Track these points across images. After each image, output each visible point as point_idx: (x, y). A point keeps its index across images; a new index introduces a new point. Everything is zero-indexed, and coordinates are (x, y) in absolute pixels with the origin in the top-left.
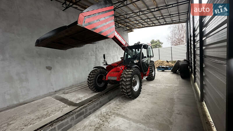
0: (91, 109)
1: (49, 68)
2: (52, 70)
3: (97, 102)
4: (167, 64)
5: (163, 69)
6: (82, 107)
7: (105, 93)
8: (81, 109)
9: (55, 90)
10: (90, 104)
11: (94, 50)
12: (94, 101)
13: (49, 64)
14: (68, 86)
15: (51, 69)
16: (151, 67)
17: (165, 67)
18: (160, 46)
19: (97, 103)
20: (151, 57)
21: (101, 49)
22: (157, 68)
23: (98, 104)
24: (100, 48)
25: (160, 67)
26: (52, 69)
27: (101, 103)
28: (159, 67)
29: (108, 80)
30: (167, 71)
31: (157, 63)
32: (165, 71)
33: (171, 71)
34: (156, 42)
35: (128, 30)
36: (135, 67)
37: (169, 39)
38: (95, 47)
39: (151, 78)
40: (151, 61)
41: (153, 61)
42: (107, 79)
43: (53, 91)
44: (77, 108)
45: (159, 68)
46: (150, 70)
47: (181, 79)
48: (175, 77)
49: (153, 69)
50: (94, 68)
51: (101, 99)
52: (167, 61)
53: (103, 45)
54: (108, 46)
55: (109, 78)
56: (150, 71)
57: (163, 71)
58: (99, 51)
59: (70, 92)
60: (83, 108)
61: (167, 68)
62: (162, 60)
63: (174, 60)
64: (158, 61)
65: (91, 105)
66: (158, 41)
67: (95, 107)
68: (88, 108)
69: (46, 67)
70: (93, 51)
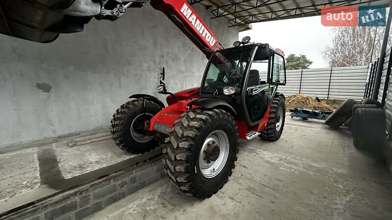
0: (103, 196)
1: (45, 88)
2: (53, 93)
3: (124, 180)
4: (316, 104)
5: (305, 115)
6: (71, 192)
7: (150, 159)
8: (68, 197)
9: (59, 133)
10: (98, 184)
11: (158, 60)
12: (114, 178)
13: (44, 79)
14: (91, 128)
15: (50, 90)
16: (274, 110)
17: (311, 111)
18: (305, 68)
19: (122, 183)
20: (278, 83)
21: (174, 61)
22: (291, 111)
23: (126, 184)
24: (171, 57)
25: (299, 109)
26: (52, 90)
27: (133, 180)
28: (296, 109)
29: (153, 130)
30: (314, 120)
31: (294, 101)
32: (310, 120)
33: (324, 121)
34: (298, 59)
35: (239, 25)
36: (217, 107)
37: (329, 53)
38: (159, 53)
39: (270, 136)
40: (276, 95)
41: (282, 95)
42: (151, 129)
43: (53, 135)
44: (56, 194)
45: (295, 112)
46: (270, 116)
47: (353, 150)
48: (336, 142)
49: (280, 113)
50: (130, 98)
51: (136, 173)
52: (317, 98)
53: (179, 51)
54: (190, 54)
55: (156, 127)
56: (270, 118)
57: (304, 119)
58: (167, 63)
59: (83, 143)
60: (75, 194)
61: (315, 115)
62: (305, 96)
63: (332, 97)
64: (295, 96)
65: (102, 187)
66: (304, 57)
67: (114, 191)
68: (91, 194)
69: (37, 83)
70: (154, 62)
